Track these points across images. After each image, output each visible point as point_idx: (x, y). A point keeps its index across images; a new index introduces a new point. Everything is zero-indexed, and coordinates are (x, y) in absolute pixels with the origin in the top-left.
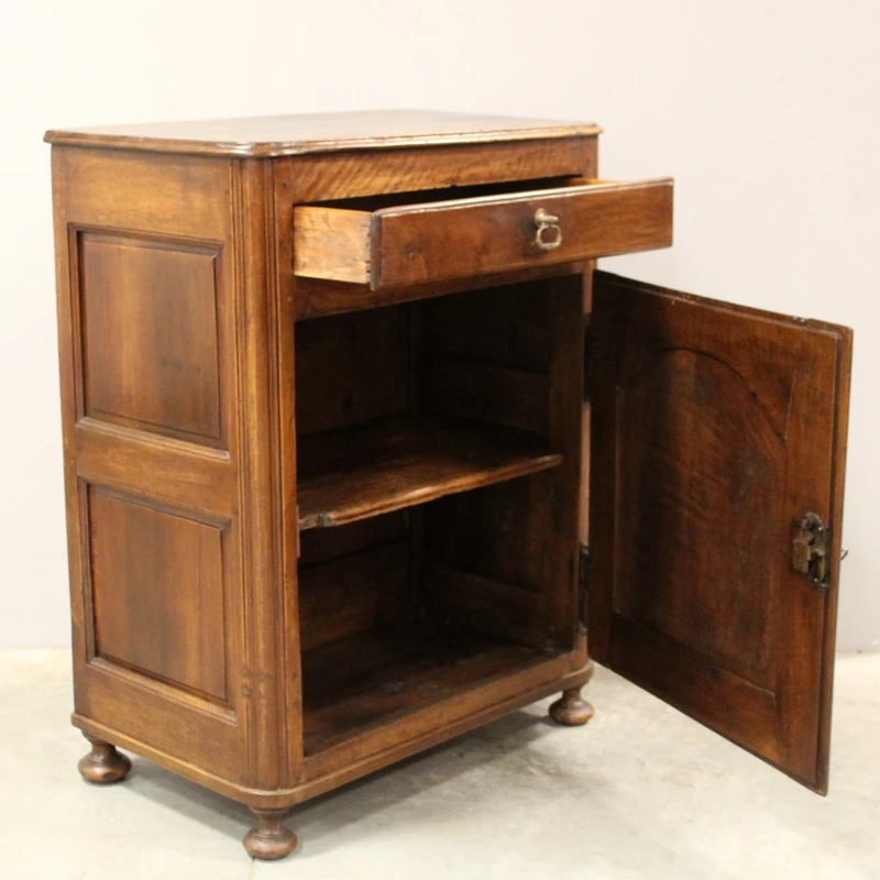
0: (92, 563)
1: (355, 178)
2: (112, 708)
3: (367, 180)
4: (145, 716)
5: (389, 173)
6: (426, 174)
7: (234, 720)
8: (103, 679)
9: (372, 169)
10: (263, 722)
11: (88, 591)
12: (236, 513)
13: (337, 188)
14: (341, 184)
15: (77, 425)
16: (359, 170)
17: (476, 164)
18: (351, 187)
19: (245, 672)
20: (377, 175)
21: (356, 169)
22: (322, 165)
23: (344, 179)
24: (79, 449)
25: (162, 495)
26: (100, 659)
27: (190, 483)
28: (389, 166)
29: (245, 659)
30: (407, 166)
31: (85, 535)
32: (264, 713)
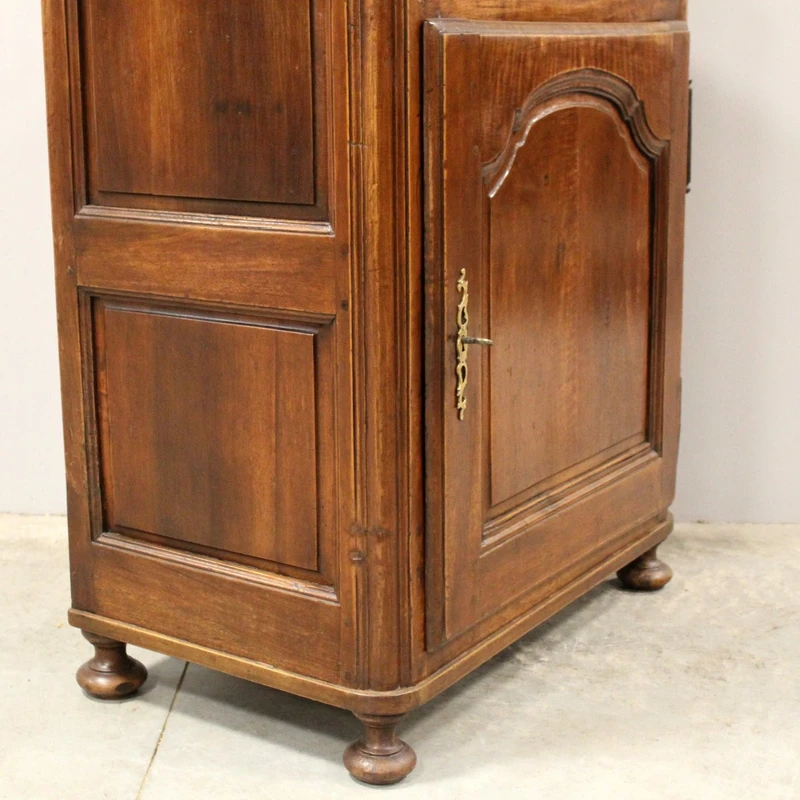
0: (98, 405)
2: (131, 597)
4: (186, 604)
7: (334, 597)
8: (117, 559)
10: (378, 596)
11: (93, 443)
12: (345, 305)
15: (77, 217)
19: (354, 529)
24: (81, 249)
25: (218, 296)
26: (109, 534)
27: (266, 273)
29: (355, 512)
31: (89, 368)
32: (382, 584)
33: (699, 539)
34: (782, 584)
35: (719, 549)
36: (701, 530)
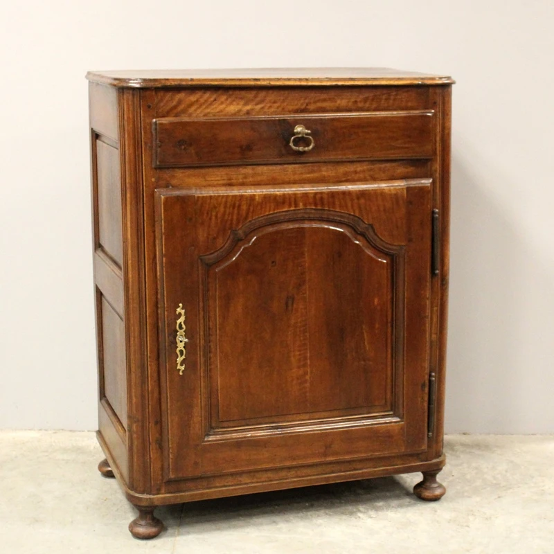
1: (211, 104)
3: (222, 107)
5: (242, 102)
6: (276, 105)
9: (227, 99)
13: (195, 110)
14: (198, 108)
16: (215, 100)
17: (324, 100)
18: (208, 110)
20: (231, 104)
21: (212, 99)
22: (181, 95)
23: (201, 105)
28: (241, 98)
30: (258, 99)
33: (463, 445)
34: (506, 471)
35: (473, 451)
36: (464, 439)
